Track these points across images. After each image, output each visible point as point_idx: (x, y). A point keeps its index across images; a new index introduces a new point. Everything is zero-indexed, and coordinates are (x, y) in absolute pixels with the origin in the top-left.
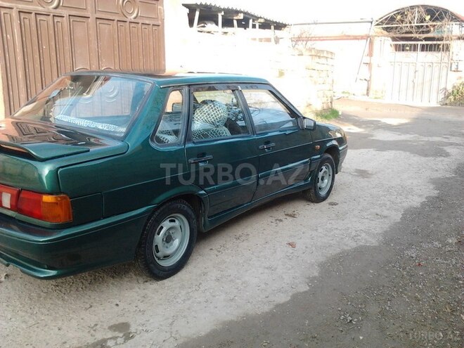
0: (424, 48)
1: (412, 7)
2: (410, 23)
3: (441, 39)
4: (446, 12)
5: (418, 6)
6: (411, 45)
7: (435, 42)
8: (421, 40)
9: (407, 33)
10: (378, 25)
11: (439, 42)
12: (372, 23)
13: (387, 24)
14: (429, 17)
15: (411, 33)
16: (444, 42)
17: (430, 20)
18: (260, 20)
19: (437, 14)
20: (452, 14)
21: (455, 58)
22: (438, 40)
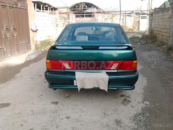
0: (86, 16)
1: (81, 3)
2: (81, 8)
3: (92, 13)
4: (92, 4)
5: (83, 3)
6: (82, 15)
7: (90, 14)
8: (85, 14)
9: (80, 11)
10: (70, 9)
11: (91, 14)
12: (68, 8)
13: (73, 9)
14: (87, 6)
15: (82, 11)
16: (93, 14)
17: (87, 7)
18: (51, 7)
19: (89, 5)
20: (94, 5)
21: (96, 19)
22: (91, 13)
